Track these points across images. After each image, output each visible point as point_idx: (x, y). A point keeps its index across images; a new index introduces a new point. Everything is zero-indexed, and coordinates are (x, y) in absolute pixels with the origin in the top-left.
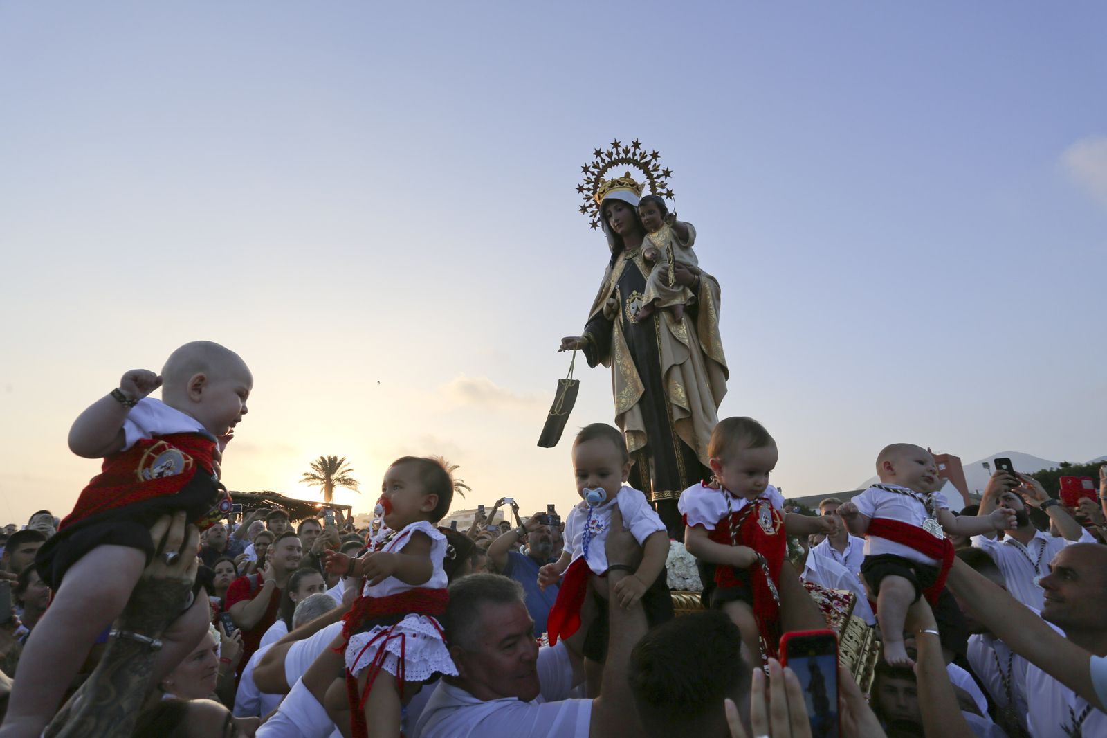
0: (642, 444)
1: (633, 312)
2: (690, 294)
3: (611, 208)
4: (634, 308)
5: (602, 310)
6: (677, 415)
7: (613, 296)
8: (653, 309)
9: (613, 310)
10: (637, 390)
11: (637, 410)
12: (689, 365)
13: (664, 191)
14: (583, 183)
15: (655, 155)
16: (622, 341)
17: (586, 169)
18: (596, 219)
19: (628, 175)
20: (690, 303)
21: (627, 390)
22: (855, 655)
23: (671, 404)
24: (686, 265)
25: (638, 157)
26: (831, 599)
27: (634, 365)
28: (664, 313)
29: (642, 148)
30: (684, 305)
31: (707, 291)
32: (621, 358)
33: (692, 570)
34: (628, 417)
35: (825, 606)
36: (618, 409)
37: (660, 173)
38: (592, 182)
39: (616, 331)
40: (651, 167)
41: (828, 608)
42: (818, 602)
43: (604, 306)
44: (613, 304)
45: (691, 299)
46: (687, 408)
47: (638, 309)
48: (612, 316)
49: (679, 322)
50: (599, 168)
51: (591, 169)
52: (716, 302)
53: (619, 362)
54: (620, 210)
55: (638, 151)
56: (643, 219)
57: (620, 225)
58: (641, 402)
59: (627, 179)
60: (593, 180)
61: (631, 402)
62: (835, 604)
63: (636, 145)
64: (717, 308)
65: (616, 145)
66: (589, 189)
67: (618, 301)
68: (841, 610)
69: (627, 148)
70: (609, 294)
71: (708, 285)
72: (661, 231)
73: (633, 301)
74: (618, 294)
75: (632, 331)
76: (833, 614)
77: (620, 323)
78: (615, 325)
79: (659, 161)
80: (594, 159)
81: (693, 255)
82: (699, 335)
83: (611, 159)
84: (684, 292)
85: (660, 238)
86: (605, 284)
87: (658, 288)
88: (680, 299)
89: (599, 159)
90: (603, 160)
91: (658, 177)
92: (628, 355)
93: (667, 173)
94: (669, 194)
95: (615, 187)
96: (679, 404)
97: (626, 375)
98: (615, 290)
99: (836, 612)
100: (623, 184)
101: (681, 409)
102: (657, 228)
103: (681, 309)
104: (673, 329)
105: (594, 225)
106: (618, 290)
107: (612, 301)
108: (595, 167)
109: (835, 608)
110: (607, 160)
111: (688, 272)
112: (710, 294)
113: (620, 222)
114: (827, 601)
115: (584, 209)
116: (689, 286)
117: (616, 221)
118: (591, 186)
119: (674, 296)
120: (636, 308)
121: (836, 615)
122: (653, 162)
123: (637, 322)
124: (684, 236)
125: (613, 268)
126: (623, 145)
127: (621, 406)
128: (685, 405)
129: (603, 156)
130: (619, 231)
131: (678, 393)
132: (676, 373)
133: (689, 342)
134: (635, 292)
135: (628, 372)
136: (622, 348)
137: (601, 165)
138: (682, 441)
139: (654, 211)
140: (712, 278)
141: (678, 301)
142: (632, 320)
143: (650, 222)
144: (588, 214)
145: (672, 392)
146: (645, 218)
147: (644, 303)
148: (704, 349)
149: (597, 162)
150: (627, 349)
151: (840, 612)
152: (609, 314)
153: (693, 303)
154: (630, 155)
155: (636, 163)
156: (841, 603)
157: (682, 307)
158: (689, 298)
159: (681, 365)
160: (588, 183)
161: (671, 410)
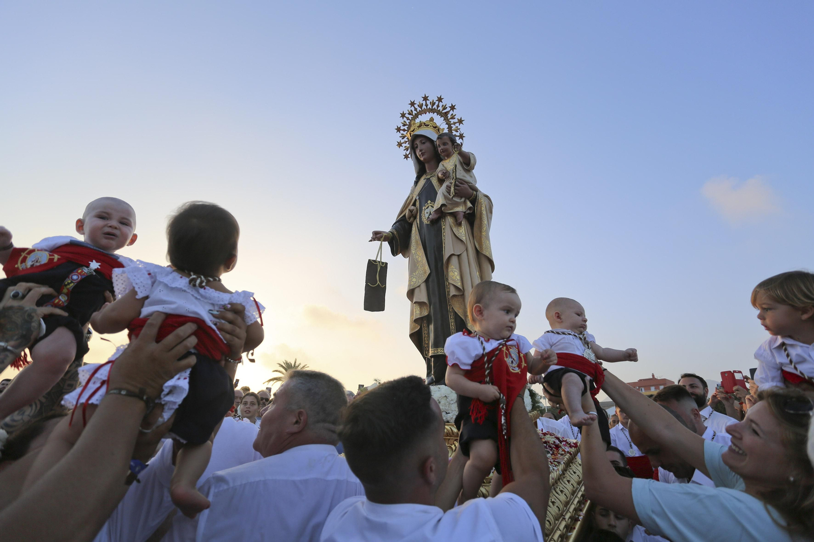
0: (425, 313)
1: (427, 215)
2: (469, 205)
3: (418, 142)
4: (428, 212)
5: (405, 215)
6: (453, 292)
7: (414, 204)
8: (441, 214)
9: (413, 215)
10: (425, 273)
11: (423, 287)
12: (464, 256)
13: (458, 134)
14: (400, 125)
15: (453, 108)
16: (417, 237)
17: (403, 115)
18: (408, 153)
19: (432, 120)
20: (468, 212)
21: (417, 272)
22: (575, 485)
23: (449, 283)
24: (467, 183)
25: (440, 108)
26: (561, 442)
27: (424, 255)
28: (449, 217)
29: (444, 102)
30: (465, 212)
31: (482, 204)
32: (415, 249)
33: (452, 406)
34: (417, 291)
35: (555, 445)
36: (410, 285)
37: (456, 120)
38: (407, 125)
39: (414, 230)
40: (449, 116)
41: (557, 447)
42: (550, 442)
43: (407, 212)
44: (413, 210)
45: (470, 209)
46: (461, 288)
47: (430, 214)
48: (412, 219)
49: (460, 224)
50: (412, 115)
51: (407, 115)
52: (489, 214)
53: (413, 252)
54: (424, 143)
55: (441, 104)
56: (439, 149)
57: (423, 154)
58: (427, 281)
59: (431, 122)
60: (408, 124)
61: (420, 281)
62: (564, 445)
63: (440, 99)
64: (489, 219)
65: (425, 99)
66: (404, 130)
67: (417, 208)
68: (567, 449)
69: (433, 101)
70: (411, 204)
71: (483, 201)
72: (452, 158)
73: (427, 208)
74: (418, 204)
75: (425, 230)
76: (560, 451)
77: (417, 224)
78: (413, 226)
79: (455, 112)
80: (409, 108)
81: (473, 177)
82: (474, 236)
83: (421, 109)
84: (465, 202)
85: (450, 164)
86: (409, 197)
87: (445, 197)
88: (461, 207)
89: (413, 109)
90: (416, 109)
91: (455, 123)
92: (421, 247)
93: (460, 121)
94: (461, 136)
95: (422, 127)
96: (455, 284)
97: (418, 262)
98: (416, 200)
99: (564, 451)
100: (428, 125)
101: (457, 288)
102: (449, 156)
103: (461, 215)
104: (455, 229)
105: (406, 157)
106: (418, 200)
107: (413, 207)
108: (409, 114)
109: (563, 448)
110: (419, 109)
111: (469, 188)
112: (484, 207)
113: (423, 151)
114: (557, 442)
115: (400, 145)
116: (468, 199)
117: (420, 151)
118: (406, 128)
119: (457, 204)
120: (429, 213)
121: (563, 452)
122: (451, 112)
123: (429, 223)
124: (467, 162)
125: (416, 186)
126: (430, 99)
127: (412, 283)
128: (459, 285)
129: (416, 106)
130: (422, 159)
131: (454, 275)
132: (454, 260)
133: (466, 239)
134: (429, 202)
135: (420, 259)
136: (417, 242)
137: (414, 112)
138: (455, 312)
139: (448, 144)
140: (487, 196)
141: (460, 209)
142: (425, 221)
143: (444, 151)
144: (402, 148)
145: (451, 274)
146: (441, 148)
147: (434, 209)
148: (477, 246)
149: (411, 110)
150: (420, 242)
151: (566, 450)
152: (410, 218)
153: (471, 212)
154: (435, 107)
155: (439, 113)
156: (568, 446)
157: (463, 214)
158: (468, 207)
159: (459, 256)
160: (404, 125)
161: (449, 288)
